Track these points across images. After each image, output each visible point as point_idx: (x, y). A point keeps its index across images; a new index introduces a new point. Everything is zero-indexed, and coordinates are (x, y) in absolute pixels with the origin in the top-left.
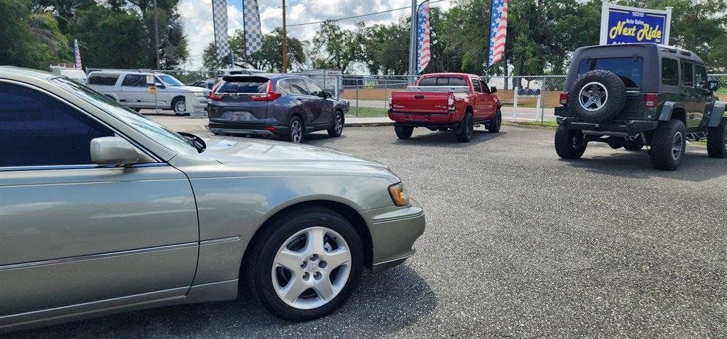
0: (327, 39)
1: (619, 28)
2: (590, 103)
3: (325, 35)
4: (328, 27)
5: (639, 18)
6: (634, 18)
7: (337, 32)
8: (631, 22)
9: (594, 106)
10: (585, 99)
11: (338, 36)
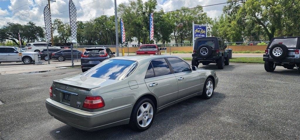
0: (57, 27)
1: (196, 30)
2: (203, 53)
3: (56, 25)
4: (57, 22)
5: (200, 28)
6: (199, 28)
7: (62, 24)
8: (199, 29)
9: (204, 54)
10: (202, 52)
11: (62, 26)
